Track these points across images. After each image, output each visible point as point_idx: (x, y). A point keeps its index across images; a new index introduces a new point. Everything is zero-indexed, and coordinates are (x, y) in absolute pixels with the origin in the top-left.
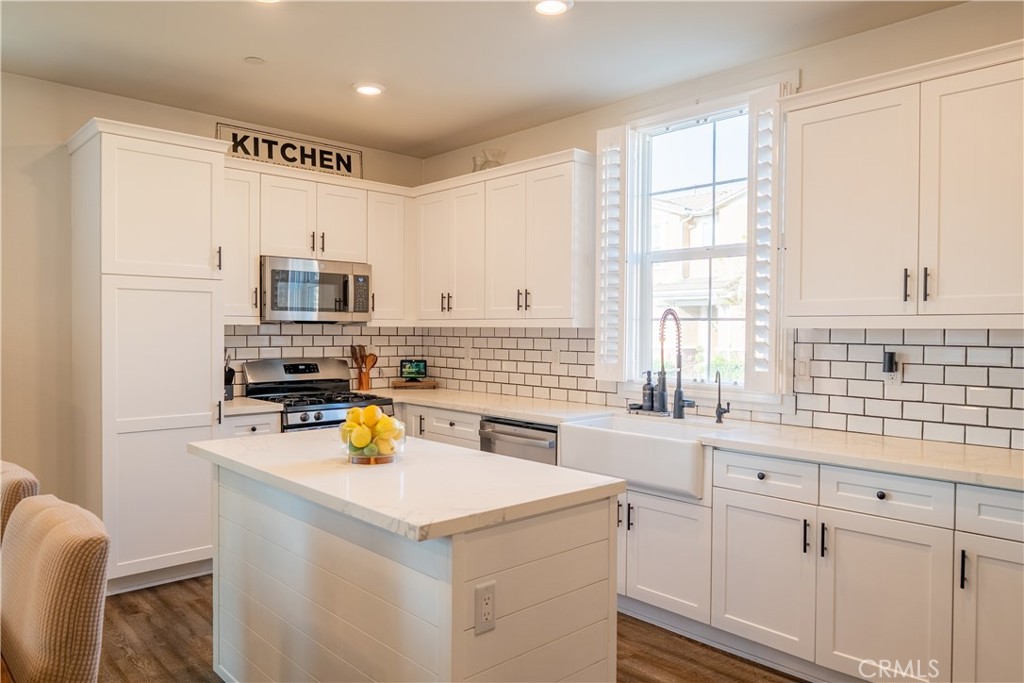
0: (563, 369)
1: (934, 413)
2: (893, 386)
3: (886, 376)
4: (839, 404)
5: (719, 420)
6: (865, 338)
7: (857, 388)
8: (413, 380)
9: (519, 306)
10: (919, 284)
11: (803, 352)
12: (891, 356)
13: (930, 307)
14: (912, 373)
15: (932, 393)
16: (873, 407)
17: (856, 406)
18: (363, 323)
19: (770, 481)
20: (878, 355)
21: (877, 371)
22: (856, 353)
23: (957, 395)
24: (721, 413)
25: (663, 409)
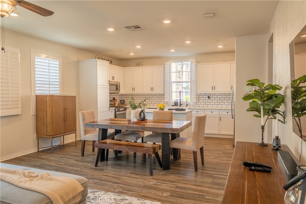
0: (156, 101)
1: (214, 104)
2: (209, 101)
3: (208, 99)
4: (202, 103)
5: (187, 106)
6: (205, 94)
7: (204, 101)
8: (122, 104)
9: (151, 90)
10: (213, 88)
11: (198, 96)
12: (209, 97)
13: (215, 91)
14: (211, 99)
15: (213, 101)
16: (206, 103)
17: (204, 103)
18: (118, 93)
19: (198, 112)
20: (207, 96)
21: (207, 99)
22: (204, 96)
23: (216, 101)
24: (187, 105)
25: (178, 105)
